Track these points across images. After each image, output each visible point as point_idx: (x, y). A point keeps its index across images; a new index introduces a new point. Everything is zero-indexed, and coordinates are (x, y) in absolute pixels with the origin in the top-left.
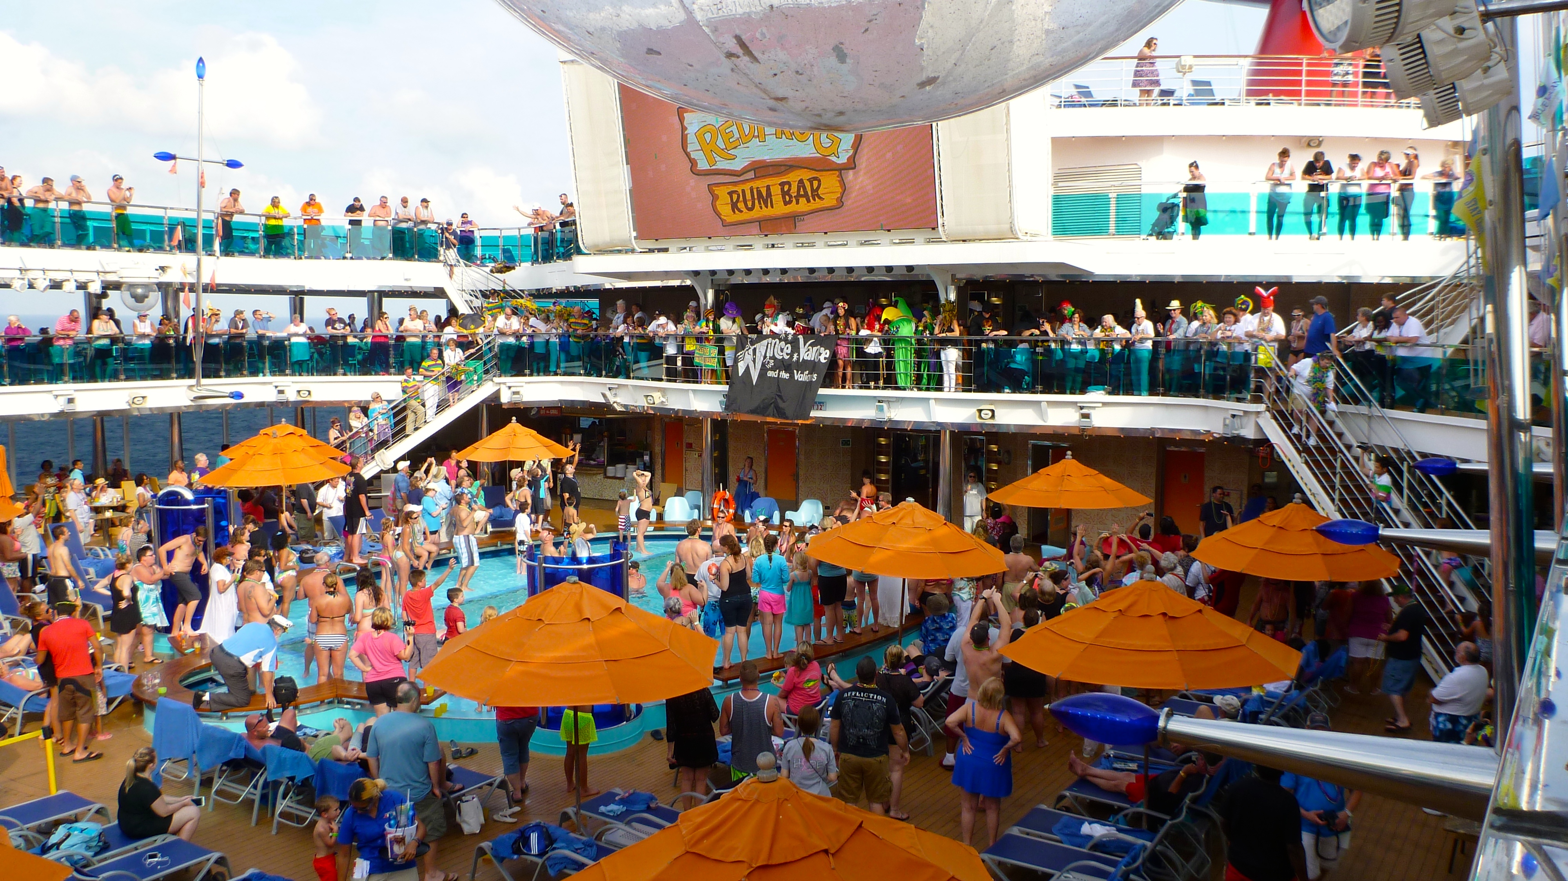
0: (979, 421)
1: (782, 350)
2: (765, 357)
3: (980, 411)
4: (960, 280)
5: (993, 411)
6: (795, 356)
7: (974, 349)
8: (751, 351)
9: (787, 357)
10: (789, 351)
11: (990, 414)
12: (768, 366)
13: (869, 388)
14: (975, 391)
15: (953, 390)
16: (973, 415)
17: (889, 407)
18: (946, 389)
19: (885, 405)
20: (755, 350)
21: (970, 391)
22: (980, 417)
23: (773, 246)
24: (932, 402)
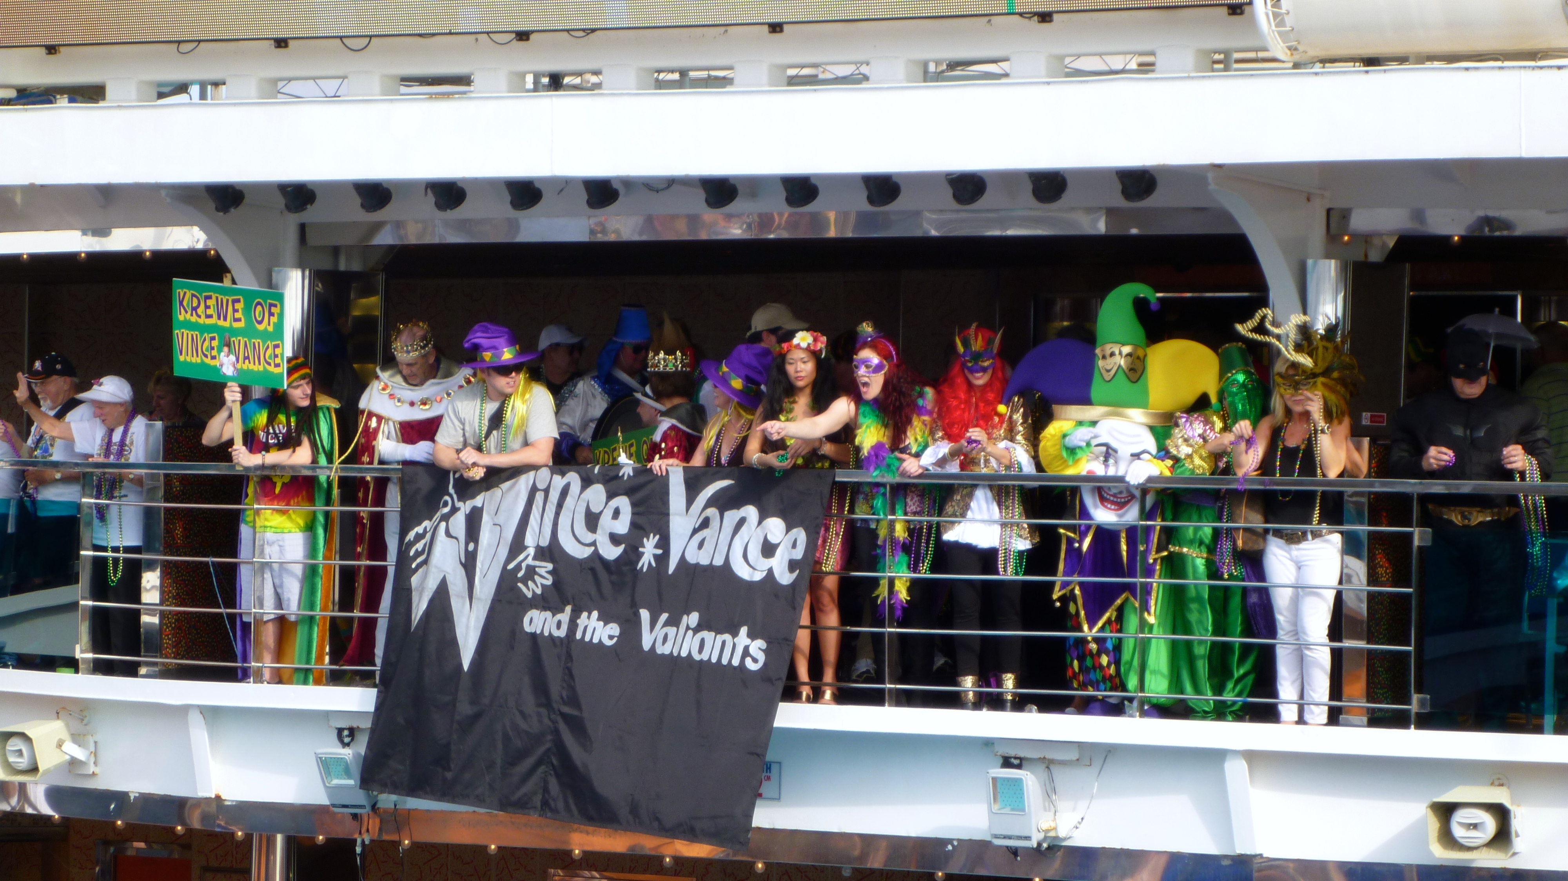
0: (1440, 854)
1: (592, 520)
2: (517, 546)
3: (1446, 811)
4: (1366, 239)
5: (1501, 813)
6: (649, 549)
7: (1419, 536)
8: (459, 523)
9: (611, 552)
10: (622, 526)
11: (1490, 825)
12: (531, 589)
13: (953, 701)
14: (1426, 722)
15: (1320, 714)
16: (1416, 832)
17: (1050, 791)
18: (1288, 712)
19: (1029, 779)
20: (473, 522)
21: (1399, 721)
22: (1447, 838)
23: (556, 82)
24: (1236, 769)
